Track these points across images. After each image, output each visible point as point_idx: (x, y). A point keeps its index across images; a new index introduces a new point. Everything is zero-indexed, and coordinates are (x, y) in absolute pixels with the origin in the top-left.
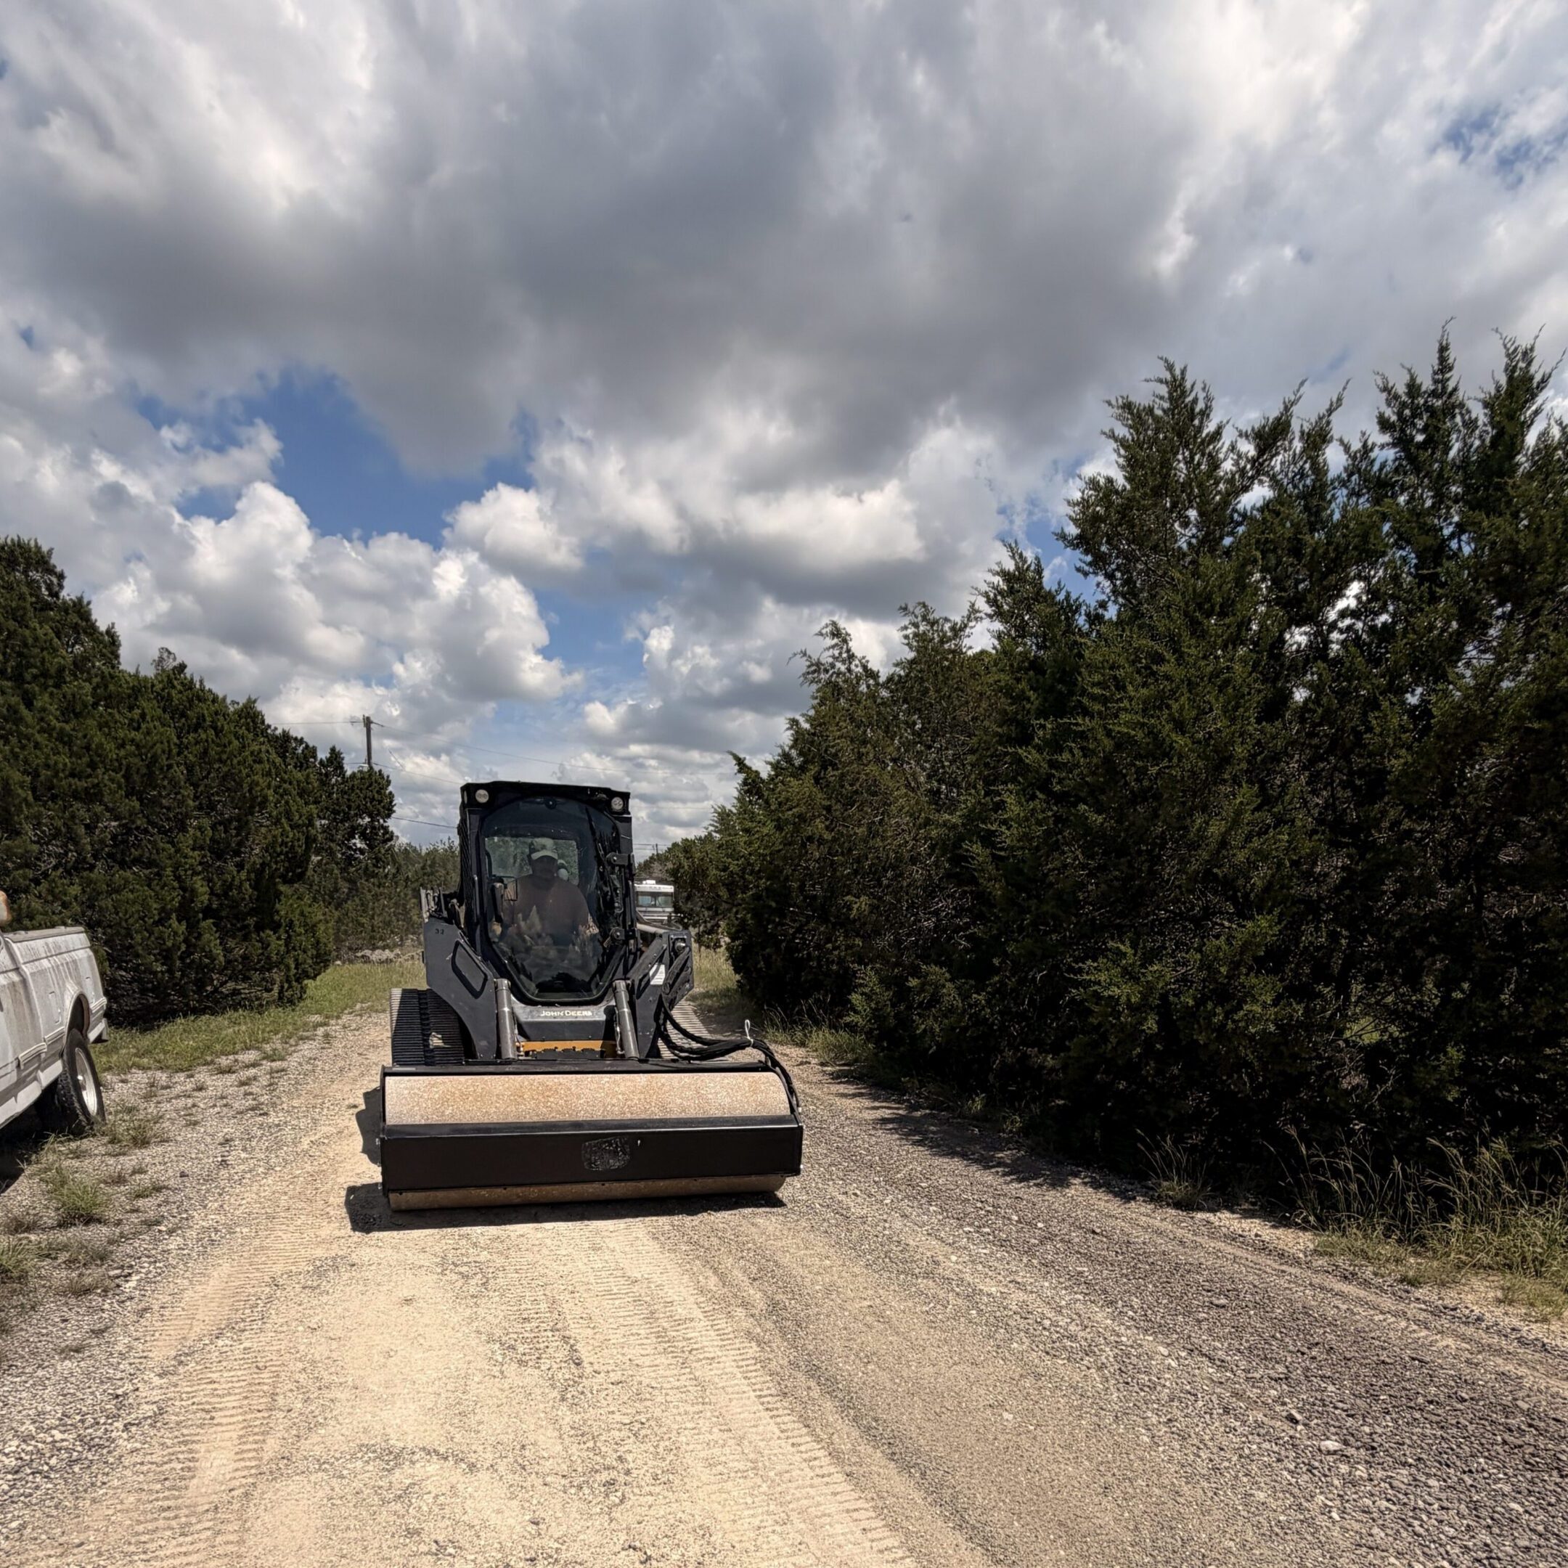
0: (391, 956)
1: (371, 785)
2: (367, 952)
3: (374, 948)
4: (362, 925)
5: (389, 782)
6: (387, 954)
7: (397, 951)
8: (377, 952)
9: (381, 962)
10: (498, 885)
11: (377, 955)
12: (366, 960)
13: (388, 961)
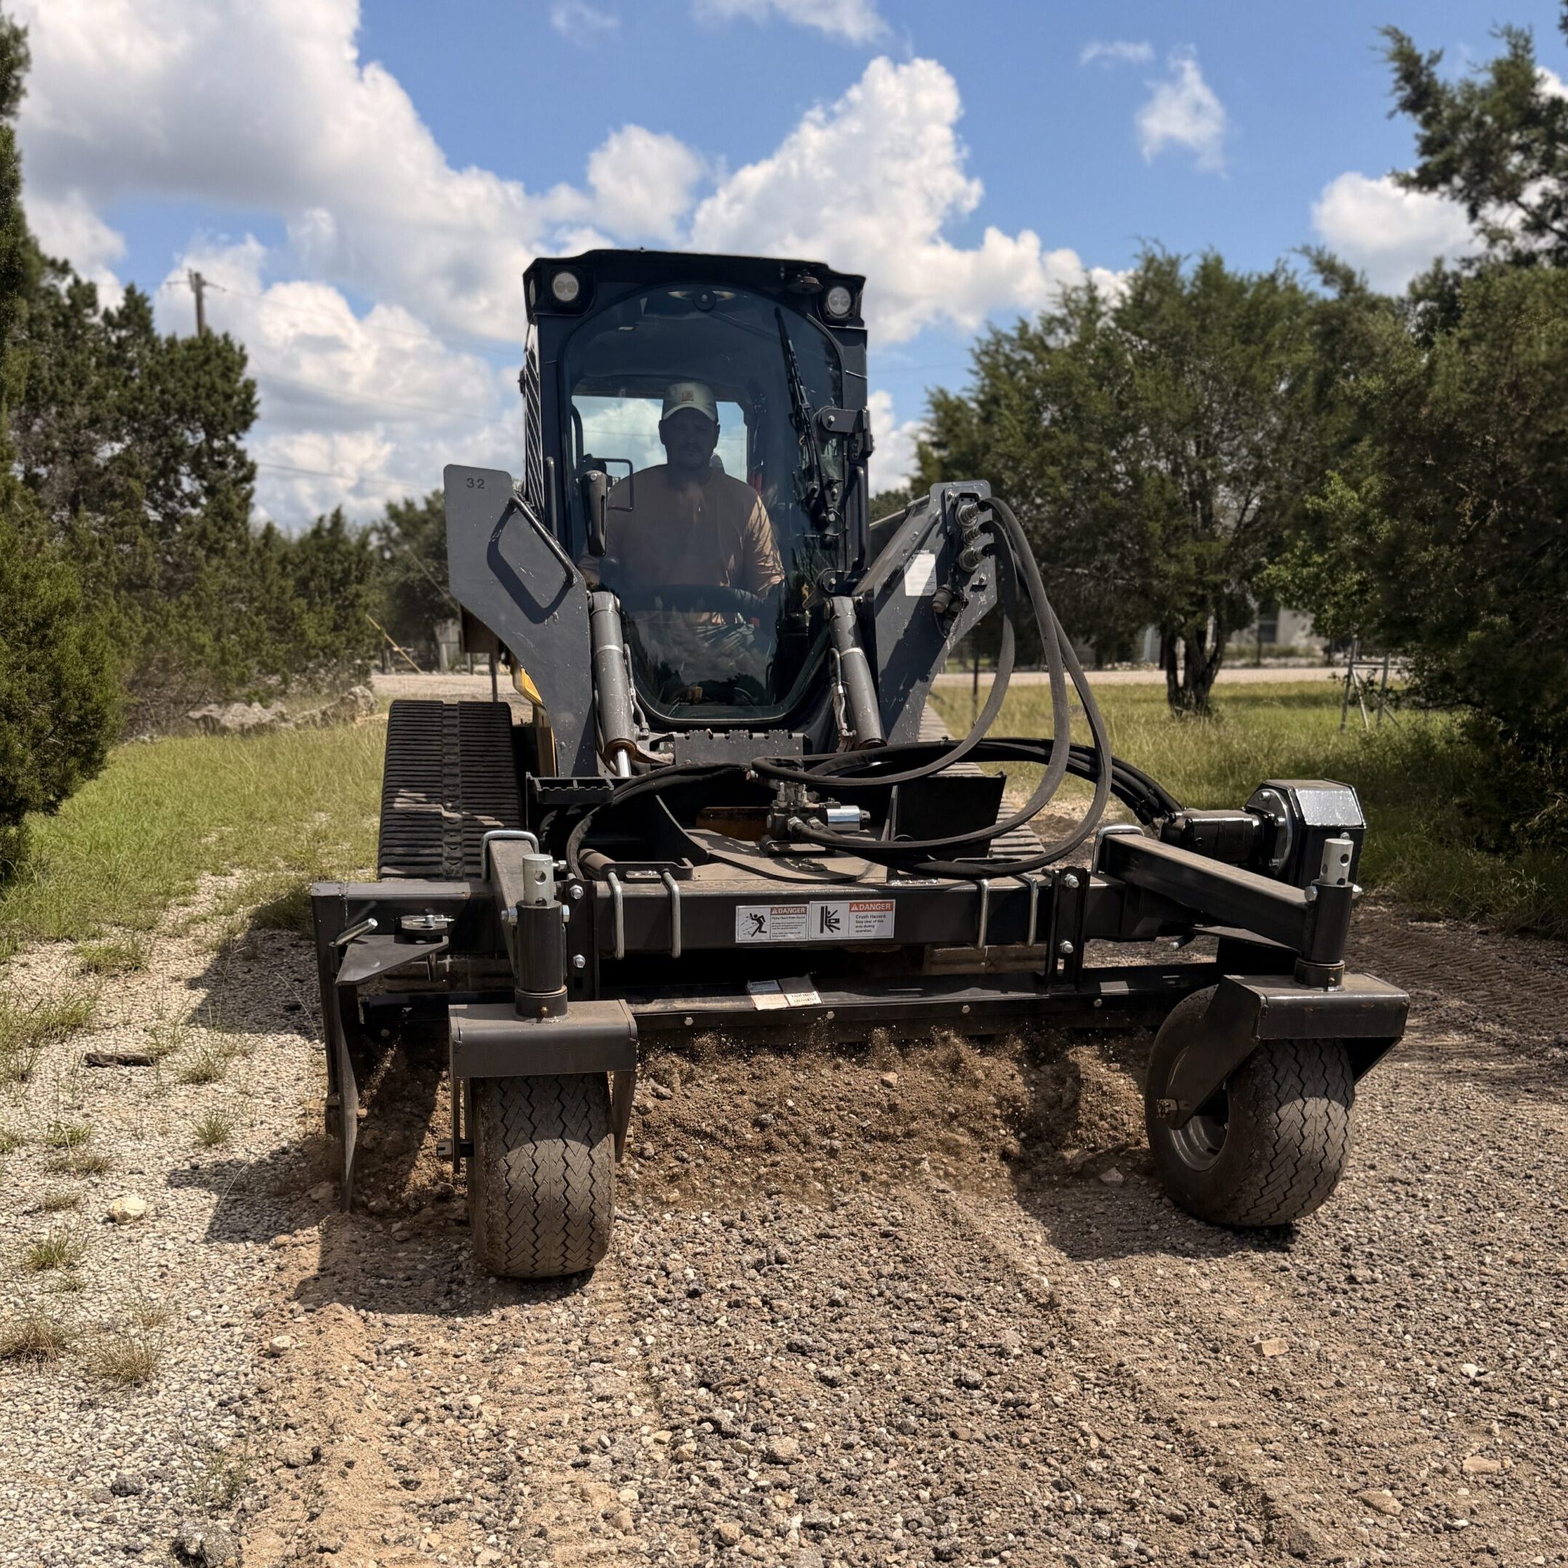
0: (267, 716)
1: (207, 360)
2: (213, 710)
3: (227, 701)
4: (201, 649)
5: (244, 359)
6: (256, 714)
7: (278, 706)
8: (237, 708)
9: (245, 732)
10: (596, 474)
11: (236, 715)
12: (213, 727)
13: (260, 728)
